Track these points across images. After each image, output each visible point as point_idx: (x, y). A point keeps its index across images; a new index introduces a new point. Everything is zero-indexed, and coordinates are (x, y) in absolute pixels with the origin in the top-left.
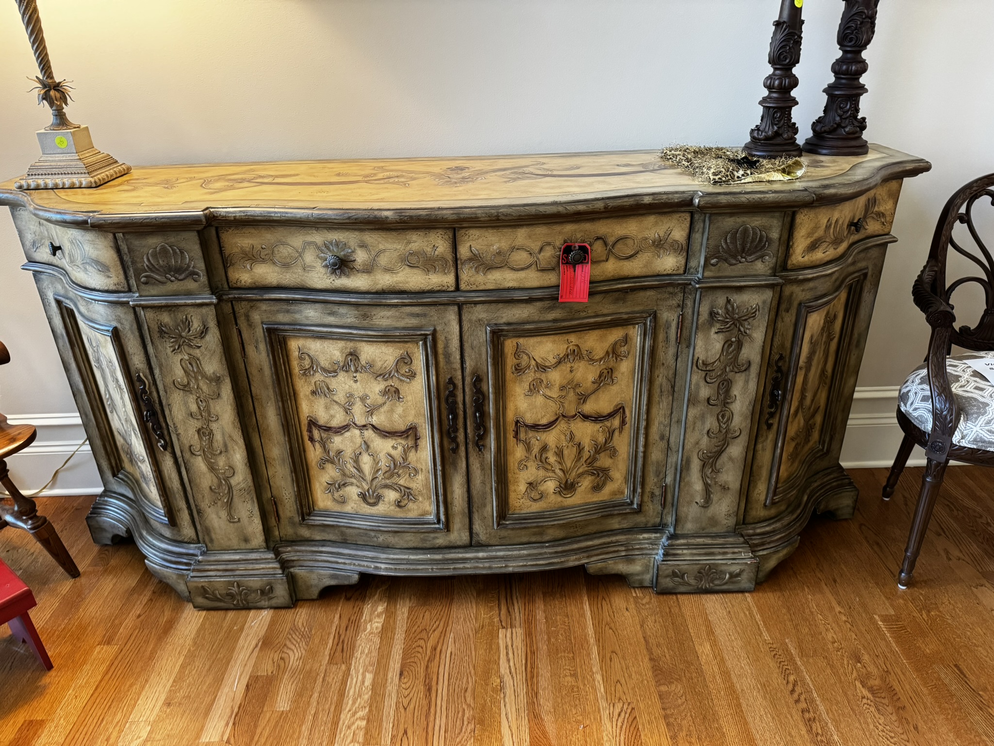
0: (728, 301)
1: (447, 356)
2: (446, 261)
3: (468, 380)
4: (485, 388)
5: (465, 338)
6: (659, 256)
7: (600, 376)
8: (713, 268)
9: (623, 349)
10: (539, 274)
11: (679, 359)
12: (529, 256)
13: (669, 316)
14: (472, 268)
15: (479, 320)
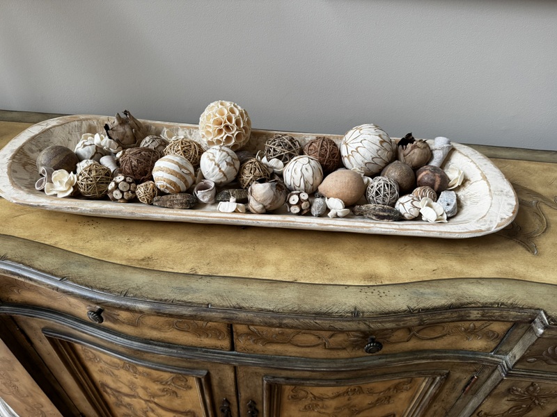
0: (532, 384)
1: (222, 388)
2: (220, 332)
3: (242, 403)
4: (259, 407)
5: (240, 381)
6: (467, 339)
7: (377, 400)
8: (528, 364)
9: (405, 386)
10: (327, 351)
11: (461, 400)
12: (317, 339)
13: (461, 376)
14: (249, 339)
15: (256, 373)
